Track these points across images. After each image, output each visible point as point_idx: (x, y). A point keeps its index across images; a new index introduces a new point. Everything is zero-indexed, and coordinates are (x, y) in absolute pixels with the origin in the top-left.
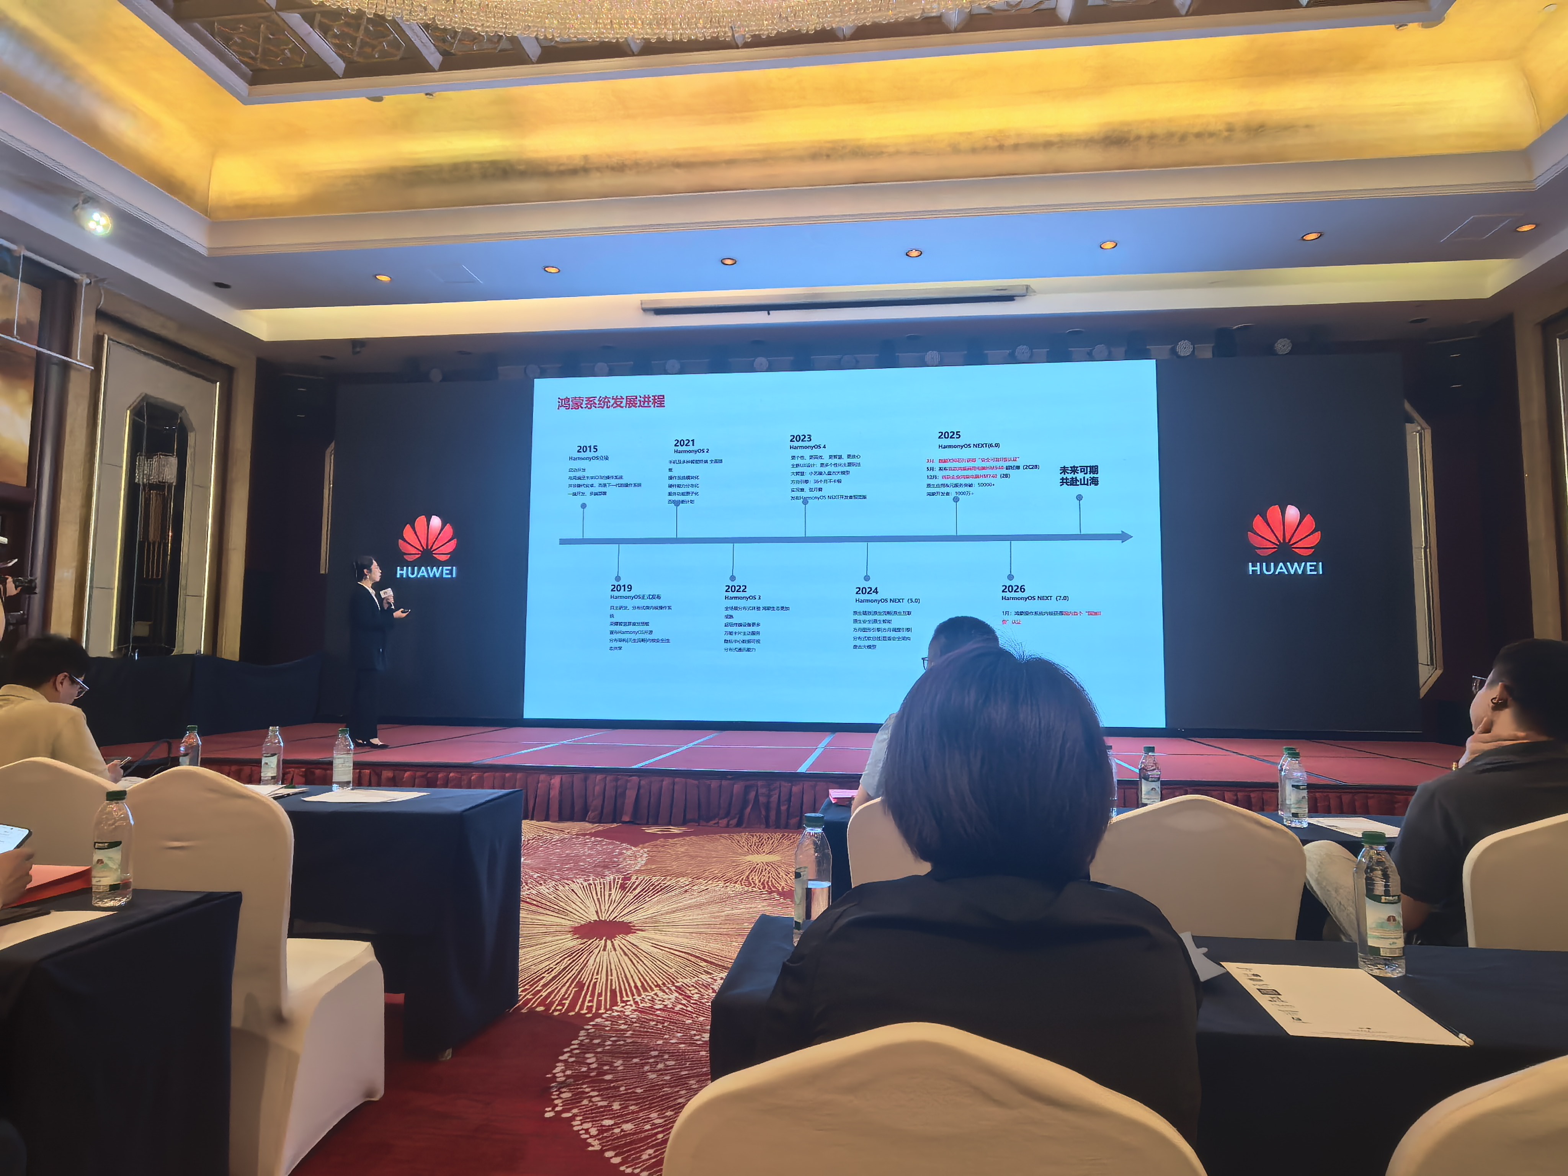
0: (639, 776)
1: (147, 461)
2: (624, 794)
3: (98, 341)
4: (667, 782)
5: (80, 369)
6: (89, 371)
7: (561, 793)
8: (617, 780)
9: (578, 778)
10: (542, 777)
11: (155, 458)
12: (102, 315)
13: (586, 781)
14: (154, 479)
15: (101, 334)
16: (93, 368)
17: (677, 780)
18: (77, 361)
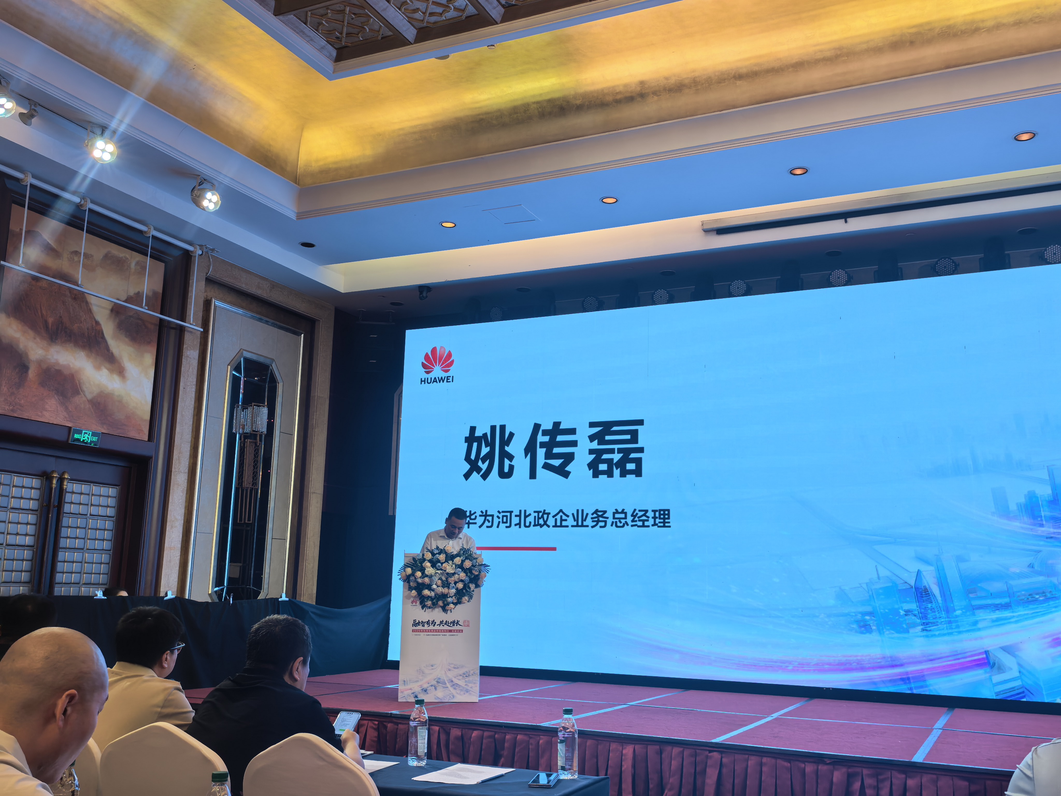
0: (721, 752)
1: (243, 411)
2: (704, 772)
3: (207, 304)
4: (753, 761)
5: (192, 332)
6: (199, 333)
7: (634, 766)
8: (696, 755)
9: (652, 749)
10: (614, 746)
11: (250, 409)
12: (210, 281)
13: (661, 754)
14: (248, 430)
15: (209, 298)
16: (202, 330)
17: (765, 760)
18: (191, 324)
